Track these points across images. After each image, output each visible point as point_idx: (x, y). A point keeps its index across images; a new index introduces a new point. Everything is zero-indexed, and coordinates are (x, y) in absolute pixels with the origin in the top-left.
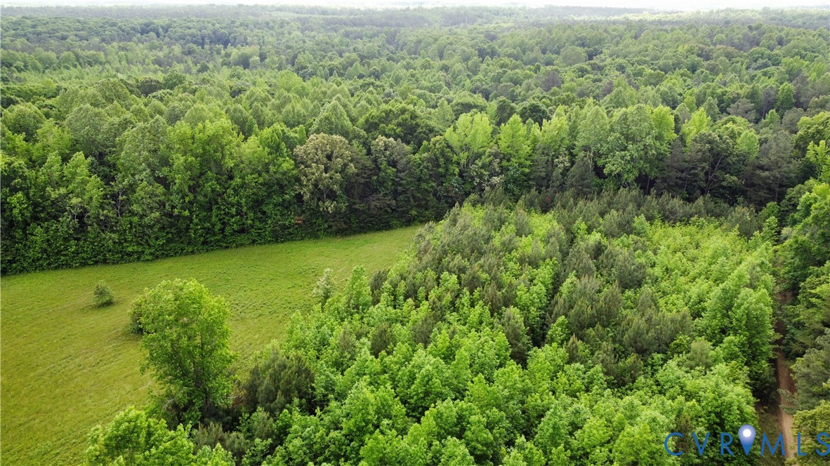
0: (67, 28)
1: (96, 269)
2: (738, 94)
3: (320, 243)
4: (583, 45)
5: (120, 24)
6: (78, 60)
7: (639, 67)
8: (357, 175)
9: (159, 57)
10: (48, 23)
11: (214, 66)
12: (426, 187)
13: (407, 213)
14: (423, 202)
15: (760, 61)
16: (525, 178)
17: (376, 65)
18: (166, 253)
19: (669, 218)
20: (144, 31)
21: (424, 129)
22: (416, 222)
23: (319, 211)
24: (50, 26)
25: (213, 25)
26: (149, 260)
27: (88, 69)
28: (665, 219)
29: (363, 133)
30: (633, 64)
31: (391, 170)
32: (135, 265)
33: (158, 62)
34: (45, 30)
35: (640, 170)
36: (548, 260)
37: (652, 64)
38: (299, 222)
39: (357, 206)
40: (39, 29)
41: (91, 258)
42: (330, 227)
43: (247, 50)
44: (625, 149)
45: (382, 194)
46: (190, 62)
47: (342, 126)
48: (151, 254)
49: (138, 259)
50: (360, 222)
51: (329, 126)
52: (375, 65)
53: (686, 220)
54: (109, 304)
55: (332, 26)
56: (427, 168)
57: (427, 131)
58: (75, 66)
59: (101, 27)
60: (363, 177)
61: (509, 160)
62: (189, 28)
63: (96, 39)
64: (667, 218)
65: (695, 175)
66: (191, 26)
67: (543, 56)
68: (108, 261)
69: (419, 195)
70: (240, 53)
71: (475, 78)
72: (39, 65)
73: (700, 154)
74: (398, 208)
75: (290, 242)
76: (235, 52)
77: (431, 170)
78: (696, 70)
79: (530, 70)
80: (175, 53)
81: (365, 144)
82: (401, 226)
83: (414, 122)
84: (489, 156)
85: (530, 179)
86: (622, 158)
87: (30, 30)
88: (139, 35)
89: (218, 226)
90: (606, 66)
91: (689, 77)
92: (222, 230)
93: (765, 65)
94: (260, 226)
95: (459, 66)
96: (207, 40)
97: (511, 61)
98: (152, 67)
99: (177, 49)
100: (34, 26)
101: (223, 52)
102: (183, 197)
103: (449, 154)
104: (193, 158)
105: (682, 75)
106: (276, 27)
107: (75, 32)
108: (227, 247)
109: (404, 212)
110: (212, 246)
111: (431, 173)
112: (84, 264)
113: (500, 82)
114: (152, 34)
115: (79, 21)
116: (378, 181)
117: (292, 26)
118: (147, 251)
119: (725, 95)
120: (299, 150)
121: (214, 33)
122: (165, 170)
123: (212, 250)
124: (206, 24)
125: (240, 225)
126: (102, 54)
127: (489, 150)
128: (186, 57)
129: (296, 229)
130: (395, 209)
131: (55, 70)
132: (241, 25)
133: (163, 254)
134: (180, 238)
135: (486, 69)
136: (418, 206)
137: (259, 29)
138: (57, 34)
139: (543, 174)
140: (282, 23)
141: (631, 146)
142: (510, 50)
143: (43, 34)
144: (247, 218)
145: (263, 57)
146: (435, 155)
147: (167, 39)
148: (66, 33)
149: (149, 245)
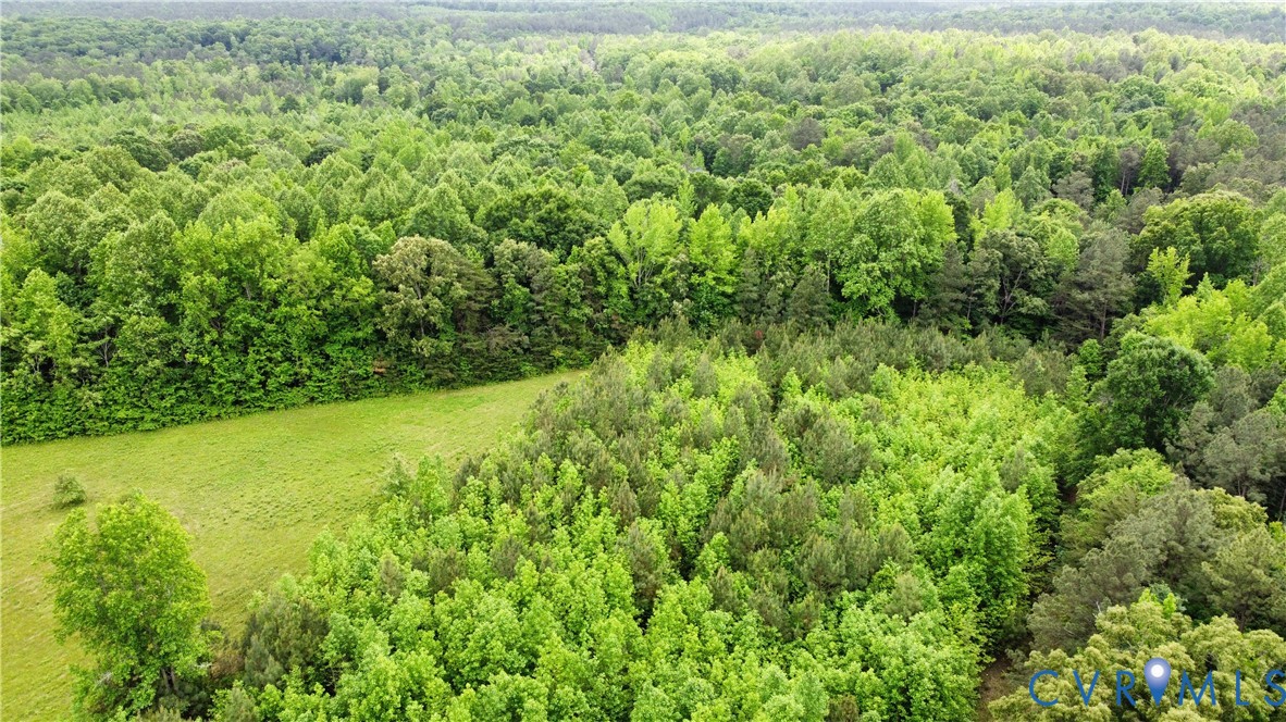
0: (87, 37)
1: (68, 444)
2: (1082, 157)
3: (413, 400)
4: (874, 68)
5: (169, 29)
6: (95, 92)
7: (948, 108)
8: (469, 298)
9: (223, 86)
10: (58, 27)
11: (308, 100)
12: (576, 315)
13: (548, 354)
14: (572, 338)
15: (1137, 98)
16: (726, 301)
17: (550, 100)
18: (177, 418)
19: (930, 363)
20: (208, 40)
21: (577, 227)
22: (562, 368)
23: (412, 354)
24: (61, 34)
25: (315, 29)
26: (149, 430)
27: (110, 106)
28: (926, 366)
29: (482, 234)
30: (940, 103)
31: (520, 292)
32: (128, 438)
33: (221, 94)
34: (52, 39)
35: (897, 290)
36: (724, 439)
37: (970, 102)
38: (380, 370)
39: (467, 345)
40: (43, 38)
41: (62, 428)
42: (429, 376)
43: (361, 73)
44: (875, 259)
45: (507, 326)
46: (271, 94)
47: (452, 222)
48: (153, 420)
49: (135, 427)
50: (475, 368)
51: (427, 223)
52: (550, 102)
53: (957, 366)
54: (77, 502)
55: (500, 30)
56: (577, 286)
57: (582, 229)
58: (89, 102)
59: (140, 34)
60: (479, 302)
61: (702, 274)
62: (277, 36)
63: (131, 55)
64: (930, 364)
65: (980, 296)
66: (280, 31)
67: (811, 84)
68: (88, 433)
69: (567, 326)
70: (348, 79)
71: (699, 124)
72: (35, 102)
73: (987, 265)
74: (534, 346)
75: (367, 400)
76: (341, 76)
77: (584, 289)
78: (1035, 113)
79: (781, 112)
80: (250, 79)
81: (485, 250)
82: (539, 374)
83: (563, 216)
84: (672, 270)
85: (734, 302)
86: (869, 273)
87: (29, 39)
88: (198, 47)
89: (258, 377)
90: (897, 106)
91: (1021, 125)
92: (263, 384)
93: (1143, 105)
94: (323, 376)
95: (675, 105)
96: (305, 55)
97: (756, 97)
98: (212, 102)
99: (253, 71)
100: (36, 34)
101: (324, 75)
102: (201, 335)
103: (612, 264)
104: (215, 279)
105: (1012, 122)
106: (413, 34)
107: (99, 43)
108: (271, 409)
109: (542, 353)
110: (249, 407)
111: (584, 293)
112: (51, 437)
113: (732, 132)
114: (219, 46)
115: (106, 25)
116: (501, 306)
117: (437, 32)
118: (148, 417)
119: (1063, 159)
120: (381, 261)
121: (315, 43)
122: (172, 296)
123: (249, 413)
124: (304, 29)
125: (290, 375)
126: (135, 81)
127: (672, 260)
128: (264, 85)
129: (378, 380)
130: (528, 349)
131: (57, 109)
132: (358, 30)
133: (173, 420)
134: (199, 395)
135: (716, 110)
136: (566, 343)
137: (386, 35)
138: (70, 46)
139: (755, 296)
140: (423, 26)
141: (884, 254)
142: (762, 76)
143: (49, 47)
144: (301, 364)
145: (383, 85)
146: (590, 266)
147: (242, 53)
148: (84, 45)
149: (150, 407)
